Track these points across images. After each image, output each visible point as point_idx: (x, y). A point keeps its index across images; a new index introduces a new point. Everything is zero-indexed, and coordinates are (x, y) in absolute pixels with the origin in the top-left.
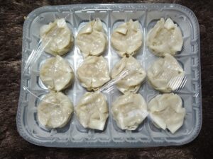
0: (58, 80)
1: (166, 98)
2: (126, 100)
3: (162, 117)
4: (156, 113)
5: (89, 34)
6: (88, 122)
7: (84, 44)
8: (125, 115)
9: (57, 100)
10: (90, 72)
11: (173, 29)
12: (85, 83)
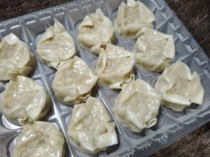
0: (31, 106)
1: (170, 70)
2: (127, 92)
3: (179, 94)
4: (169, 92)
5: (51, 39)
6: (94, 142)
7: (49, 51)
8: (135, 110)
9: (37, 132)
10: (69, 80)
11: (137, 6)
12: (68, 95)
